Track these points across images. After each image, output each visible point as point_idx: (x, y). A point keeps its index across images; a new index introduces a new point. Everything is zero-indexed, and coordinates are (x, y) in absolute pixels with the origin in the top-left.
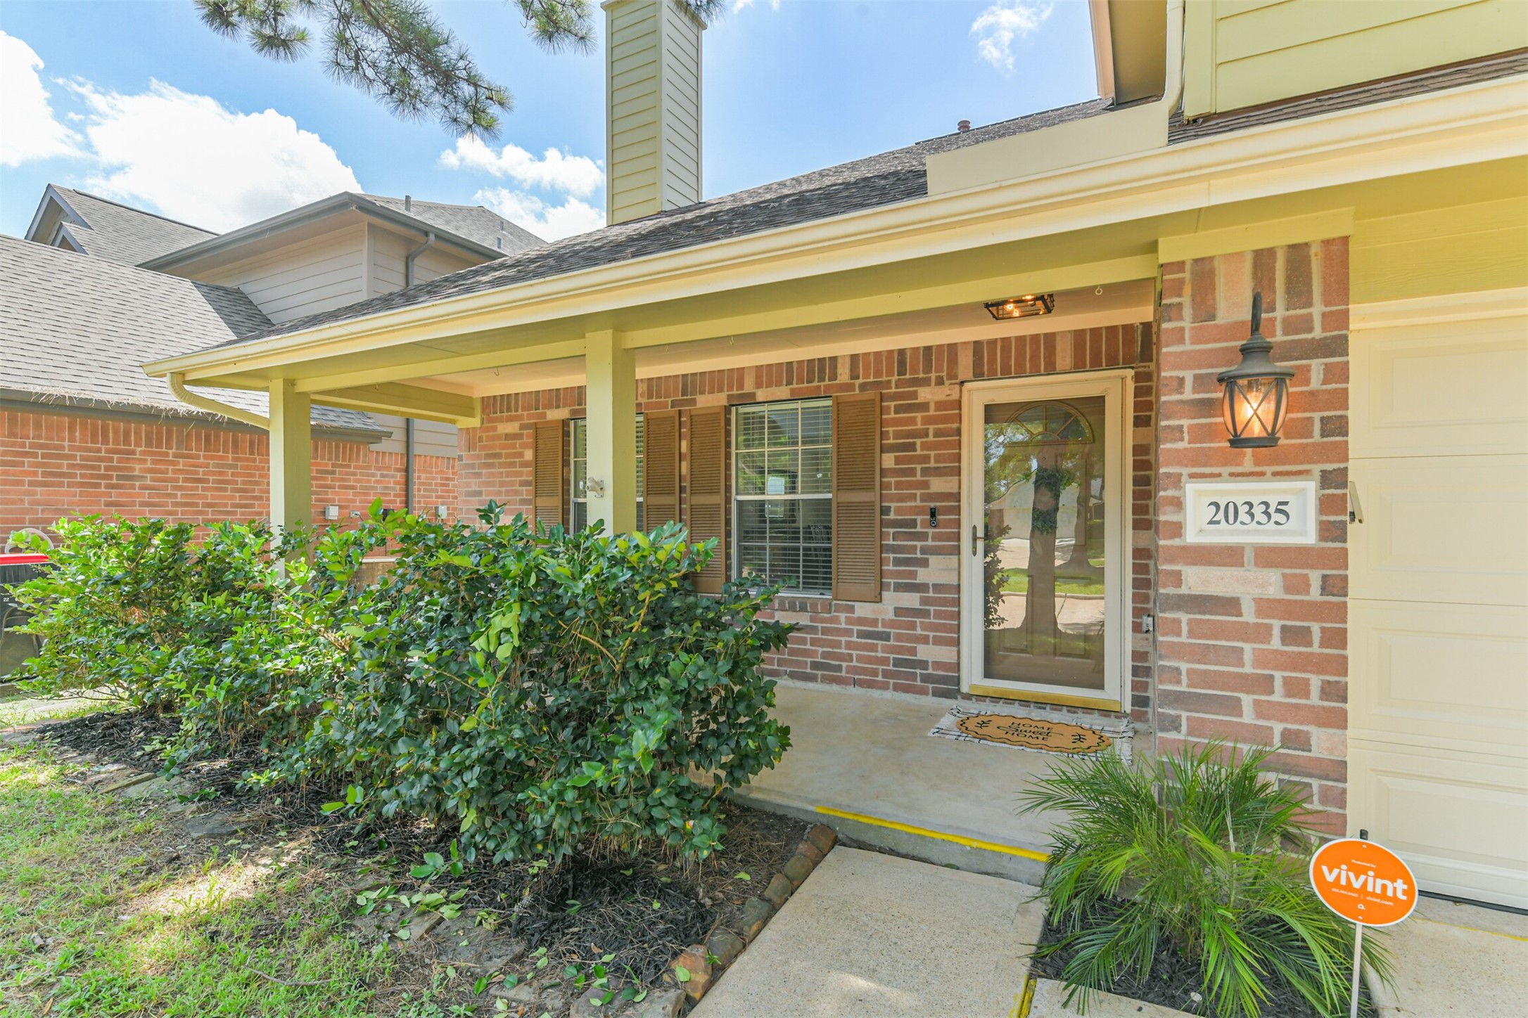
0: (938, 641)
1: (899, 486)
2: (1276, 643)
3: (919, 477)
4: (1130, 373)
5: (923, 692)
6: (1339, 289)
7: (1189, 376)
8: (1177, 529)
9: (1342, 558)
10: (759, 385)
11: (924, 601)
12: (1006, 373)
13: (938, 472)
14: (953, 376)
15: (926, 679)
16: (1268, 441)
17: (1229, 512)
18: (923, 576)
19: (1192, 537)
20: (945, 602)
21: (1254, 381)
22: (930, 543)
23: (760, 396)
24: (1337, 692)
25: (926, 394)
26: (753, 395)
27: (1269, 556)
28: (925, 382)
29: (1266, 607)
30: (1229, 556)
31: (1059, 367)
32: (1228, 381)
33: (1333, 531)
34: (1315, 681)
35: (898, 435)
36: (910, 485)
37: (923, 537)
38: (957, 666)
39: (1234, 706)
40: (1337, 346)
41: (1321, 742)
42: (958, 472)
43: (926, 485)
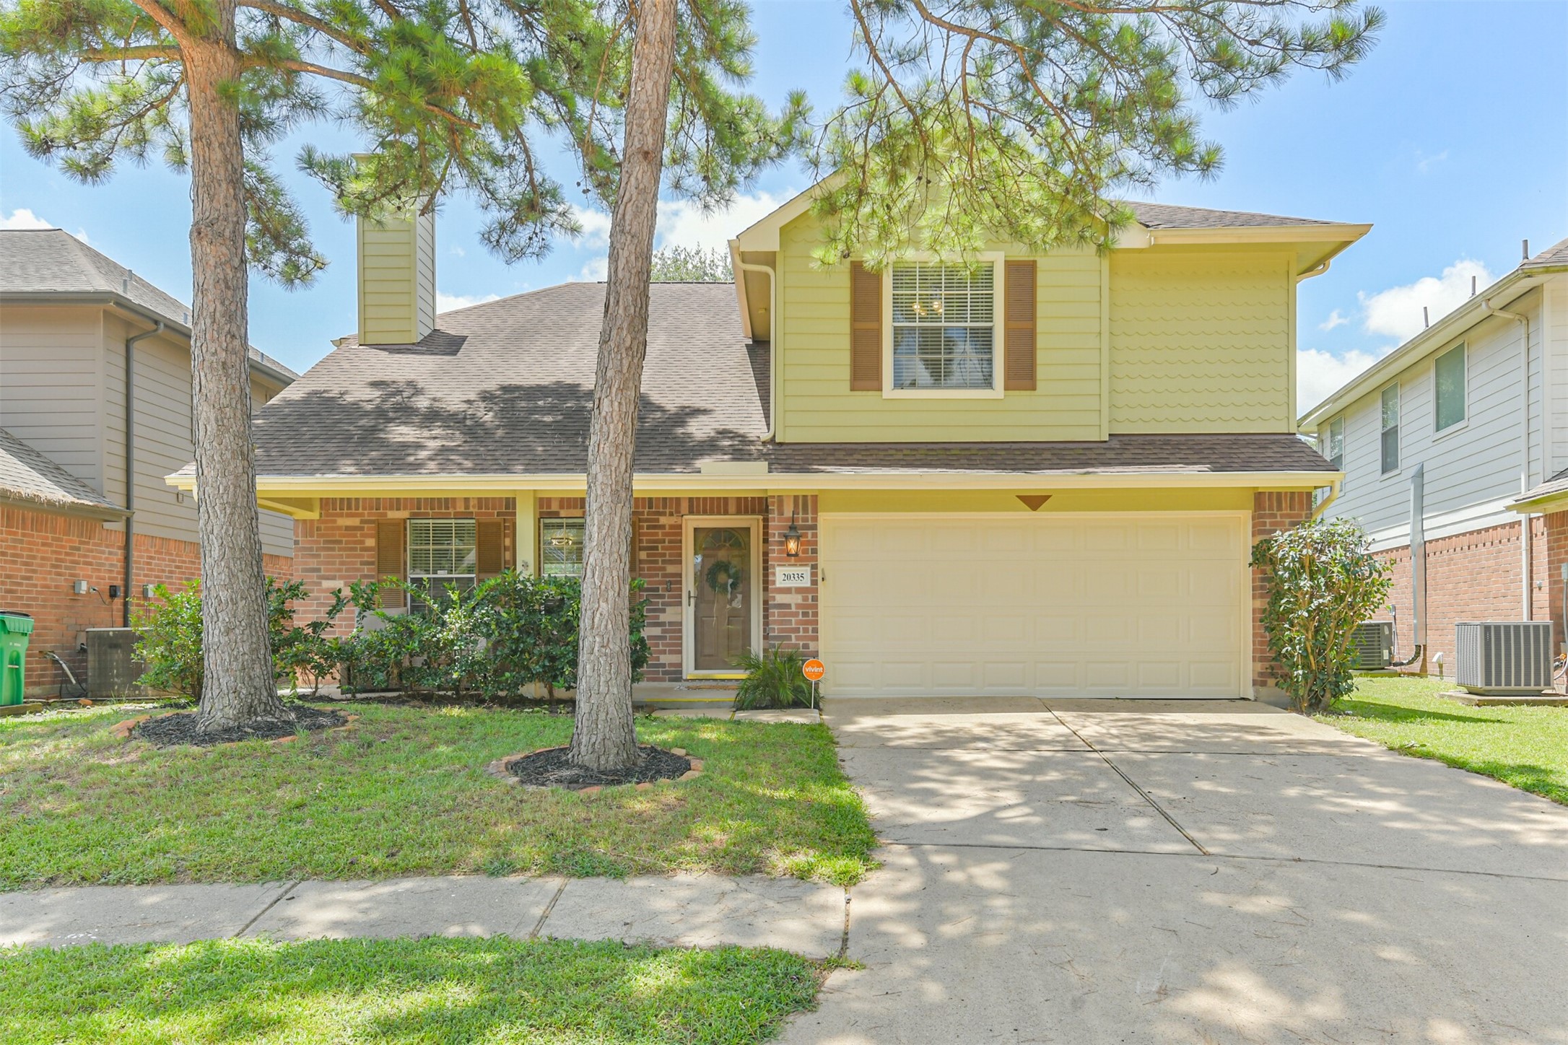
0: (671, 652)
1: (649, 569)
2: (800, 617)
3: (660, 565)
4: (761, 517)
5: (663, 680)
6: (815, 511)
7: (777, 532)
8: (774, 582)
9: (816, 591)
10: (562, 507)
11: (663, 631)
12: (705, 513)
13: (671, 562)
14: (678, 511)
15: (665, 673)
16: (796, 555)
17: (788, 577)
18: (663, 618)
19: (778, 585)
20: (674, 631)
21: (792, 537)
22: (666, 600)
23: (563, 513)
24: (815, 630)
25: (663, 520)
26: (557, 513)
27: (799, 590)
28: (663, 514)
29: (798, 606)
30: (787, 591)
31: (730, 511)
32: (786, 537)
33: (814, 582)
34: (810, 628)
35: (648, 541)
36: (655, 569)
37: (662, 597)
38: (680, 665)
39: (789, 638)
40: (814, 527)
41: (812, 645)
42: (680, 562)
43: (664, 569)
